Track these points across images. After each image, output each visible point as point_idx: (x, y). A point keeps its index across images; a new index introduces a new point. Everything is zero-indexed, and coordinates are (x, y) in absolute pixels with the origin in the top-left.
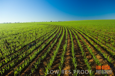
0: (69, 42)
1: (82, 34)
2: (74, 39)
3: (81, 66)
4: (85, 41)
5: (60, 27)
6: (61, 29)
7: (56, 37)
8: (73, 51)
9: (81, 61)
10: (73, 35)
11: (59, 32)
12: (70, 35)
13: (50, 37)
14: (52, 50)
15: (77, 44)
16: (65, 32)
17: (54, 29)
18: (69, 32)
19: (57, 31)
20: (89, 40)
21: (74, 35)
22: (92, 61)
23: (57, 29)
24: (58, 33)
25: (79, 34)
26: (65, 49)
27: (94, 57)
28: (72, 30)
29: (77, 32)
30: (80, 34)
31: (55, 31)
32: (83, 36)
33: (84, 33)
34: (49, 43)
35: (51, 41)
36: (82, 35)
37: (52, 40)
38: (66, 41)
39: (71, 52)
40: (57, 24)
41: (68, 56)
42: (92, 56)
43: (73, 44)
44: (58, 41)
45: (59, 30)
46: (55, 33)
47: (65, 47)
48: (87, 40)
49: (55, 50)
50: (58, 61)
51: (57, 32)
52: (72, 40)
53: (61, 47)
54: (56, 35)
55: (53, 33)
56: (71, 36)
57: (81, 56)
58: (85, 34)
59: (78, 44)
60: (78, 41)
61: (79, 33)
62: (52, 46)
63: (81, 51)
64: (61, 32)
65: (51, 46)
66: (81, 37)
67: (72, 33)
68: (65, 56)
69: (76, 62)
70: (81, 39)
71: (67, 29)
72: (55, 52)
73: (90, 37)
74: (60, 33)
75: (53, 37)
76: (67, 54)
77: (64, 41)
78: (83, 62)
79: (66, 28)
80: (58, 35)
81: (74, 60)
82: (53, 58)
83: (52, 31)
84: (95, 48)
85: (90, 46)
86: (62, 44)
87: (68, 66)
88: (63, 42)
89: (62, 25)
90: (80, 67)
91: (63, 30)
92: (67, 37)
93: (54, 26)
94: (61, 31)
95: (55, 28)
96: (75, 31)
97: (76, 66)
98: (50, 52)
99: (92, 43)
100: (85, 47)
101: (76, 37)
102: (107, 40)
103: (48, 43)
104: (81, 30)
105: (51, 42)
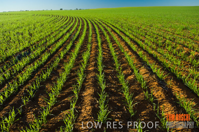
0: (94, 47)
1: (118, 33)
2: (104, 42)
3: (113, 88)
4: (122, 45)
5: (79, 21)
6: (81, 24)
7: (70, 39)
8: (100, 62)
9: (113, 79)
10: (102, 34)
11: (77, 29)
12: (96, 34)
13: (59, 39)
14: (61, 62)
15: (108, 50)
16: (88, 30)
17: (66, 24)
18: (95, 29)
19: (71, 28)
20: (129, 43)
21: (104, 36)
22: (132, 77)
23: (72, 24)
24: (73, 32)
25: (112, 32)
26: (85, 61)
27: (136, 71)
28: (100, 26)
29: (109, 30)
30: (115, 32)
31: (68, 28)
33: (123, 30)
34: (57, 50)
35: (60, 47)
36: (118, 35)
37: (62, 45)
38: (89, 46)
39: (96, 65)
40: (73, 15)
41: (90, 72)
42: (133, 71)
43: (100, 50)
44: (73, 47)
45: (76, 26)
46: (68, 31)
47: (85, 57)
48: (126, 44)
49: (68, 62)
50: (73, 81)
51: (73, 30)
52: (99, 44)
53: (79, 57)
54: (70, 36)
55: (65, 31)
56: (99, 36)
57: (114, 71)
58: (123, 33)
59: (110, 51)
60: (111, 46)
61: (113, 30)
62: (62, 55)
63: (115, 63)
64: (79, 29)
65: (60, 57)
66: (115, 38)
67: (101, 31)
68: (86, 72)
69: (104, 82)
70: (117, 42)
71: (92, 23)
72: (68, 66)
73: (132, 37)
74: (78, 32)
75: (65, 39)
76: (90, 69)
77: (85, 47)
78: (117, 80)
79: (89, 22)
80: (75, 35)
81: (101, 78)
82: (64, 77)
83: (62, 27)
84: (138, 57)
85: (130, 53)
87: (89, 88)
88: (83, 48)
89: (82, 16)
90: (112, 88)
91: (83, 26)
92: (90, 39)
93: (67, 17)
94: (80, 27)
95: (68, 22)
96: (106, 27)
97: (103, 87)
98: (59, 67)
99: (134, 47)
100: (121, 56)
101: (108, 38)
102: (160, 42)
103: (54, 50)
104: (117, 26)
105: (61, 49)
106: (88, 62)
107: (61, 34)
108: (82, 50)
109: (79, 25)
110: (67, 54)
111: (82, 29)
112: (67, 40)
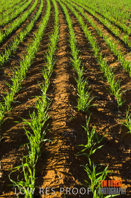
0: (63, 29)
1: (94, 14)
2: (76, 24)
3: (93, 75)
4: (100, 28)
8: (73, 47)
9: (92, 66)
10: (72, 15)
11: (37, 8)
12: (64, 15)
14: (21, 45)
15: (81, 34)
16: (52, 9)
18: (62, 9)
19: (30, 6)
20: (109, 26)
21: (75, 17)
22: (116, 65)
25: (86, 14)
26: (54, 43)
27: (120, 57)
28: (68, 5)
29: (81, 10)
30: (89, 13)
32: (96, 19)
33: (99, 12)
34: (14, 32)
36: (94, 17)
37: (20, 26)
38: (56, 28)
39: (69, 49)
42: (116, 58)
43: (72, 32)
46: (25, 10)
47: (53, 39)
48: (105, 28)
50: (40, 66)
52: (70, 26)
53: (45, 40)
54: (29, 15)
55: (22, 9)
56: (68, 16)
57: (92, 58)
58: (100, 14)
59: (84, 34)
60: (85, 29)
61: (85, 11)
62: (22, 36)
63: (92, 48)
66: (90, 20)
67: (70, 11)
68: (56, 57)
69: (81, 67)
70: (92, 25)
73: (113, 20)
74: (40, 11)
76: (61, 54)
77: (51, 29)
78: (98, 68)
81: (76, 62)
83: (17, 4)
84: (122, 42)
85: (111, 38)
86: (47, 34)
87: (62, 75)
88: (49, 29)
90: (91, 75)
94: (42, 6)
96: (77, 8)
99: (116, 31)
100: (100, 41)
101: (80, 19)
104: (91, 5)
105: (19, 31)
106: (57, 46)
107: (17, 13)
108: (46, 32)
109: (40, 3)
110: (28, 37)
111: (45, 8)
112: (26, 20)
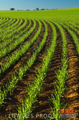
5: (43, 26)
6: (46, 30)
7: (31, 50)
13: (12, 51)
17: (23, 29)
23: (32, 30)
24: (35, 41)
31: (26, 36)
35: (16, 62)
40: (31, 17)
44: (38, 62)
45: (39, 32)
49: (33, 83)
51: (35, 38)
64: (45, 38)
65: (17, 75)
71: (64, 29)
75: (23, 50)
79: (59, 27)
82: (29, 106)
89: (47, 18)
92: (64, 50)
93: (24, 21)
95: (25, 27)
98: (16, 92)
103: (7, 65)
